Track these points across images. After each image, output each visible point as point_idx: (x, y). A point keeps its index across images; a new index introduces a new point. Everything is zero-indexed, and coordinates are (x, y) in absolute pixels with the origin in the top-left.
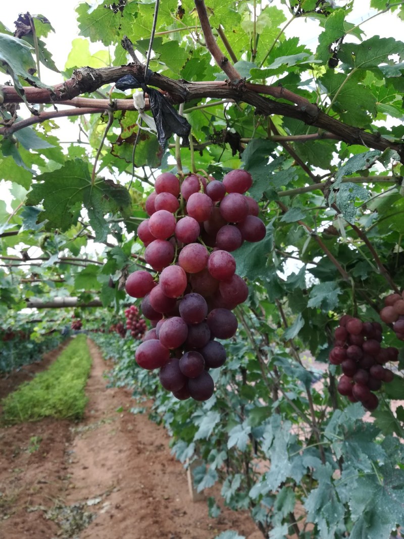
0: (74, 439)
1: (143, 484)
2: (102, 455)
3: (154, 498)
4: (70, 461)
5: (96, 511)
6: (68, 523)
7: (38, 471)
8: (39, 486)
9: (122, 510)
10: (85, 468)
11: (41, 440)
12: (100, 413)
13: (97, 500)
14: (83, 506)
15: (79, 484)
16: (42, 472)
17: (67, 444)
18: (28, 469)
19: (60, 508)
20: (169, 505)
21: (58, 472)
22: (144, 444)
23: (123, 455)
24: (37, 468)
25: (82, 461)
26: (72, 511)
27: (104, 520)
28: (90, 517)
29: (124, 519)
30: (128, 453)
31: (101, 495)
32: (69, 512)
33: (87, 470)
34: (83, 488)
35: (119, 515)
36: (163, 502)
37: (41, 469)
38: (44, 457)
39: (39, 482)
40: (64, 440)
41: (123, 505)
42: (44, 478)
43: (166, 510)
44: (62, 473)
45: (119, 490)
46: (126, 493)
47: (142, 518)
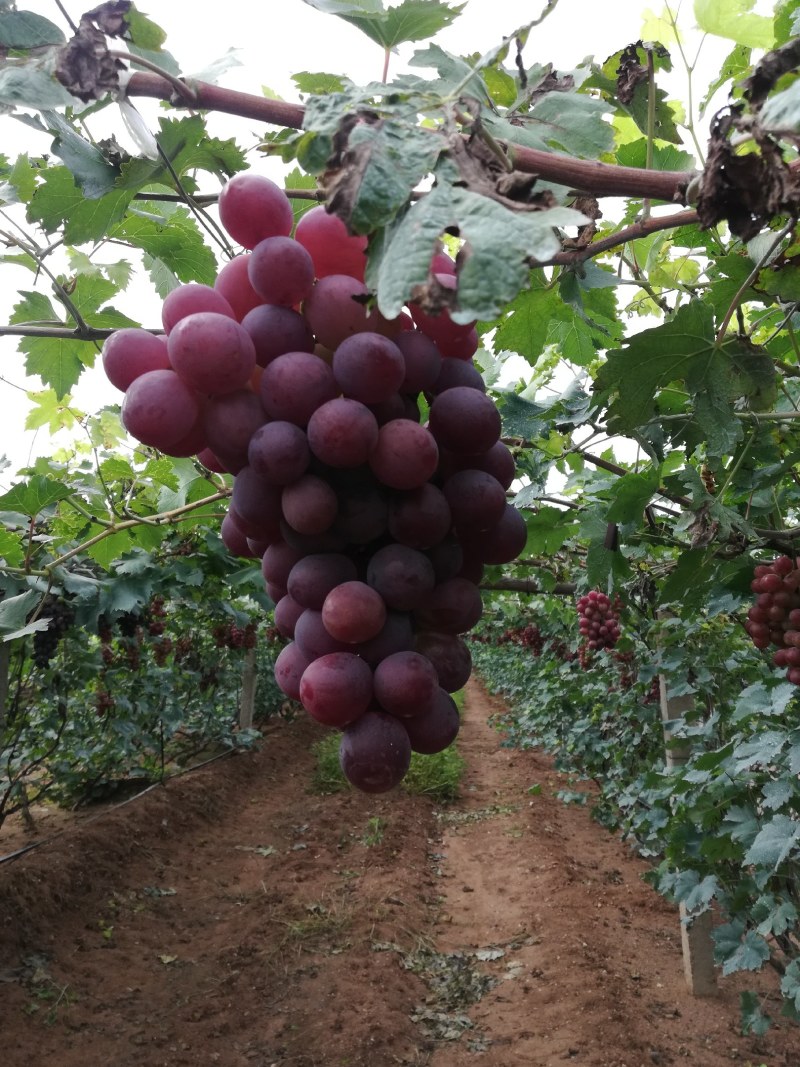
0: (442, 834)
1: (586, 940)
2: (498, 872)
3: (609, 972)
4: (439, 873)
5: (496, 973)
6: (444, 984)
7: (384, 880)
8: (388, 907)
9: (546, 980)
10: (467, 890)
11: (386, 826)
12: (486, 792)
13: (496, 954)
14: (469, 959)
15: (458, 918)
16: (391, 883)
17: (430, 841)
18: (366, 873)
19: (428, 954)
20: (643, 991)
21: (419, 888)
22: (579, 864)
23: (539, 879)
24: (383, 874)
25: (461, 876)
26: (449, 965)
27: (512, 993)
28: (485, 982)
29: (551, 999)
30: (548, 876)
31: (503, 946)
32: (444, 964)
33: (472, 894)
34: (467, 925)
35: (542, 991)
36: (629, 984)
37: (390, 877)
38: (393, 857)
39: (388, 901)
40: (425, 832)
41: (546, 973)
42: (397, 894)
43: (637, 1001)
44: (426, 892)
45: (537, 943)
46: (552, 951)
47: (589, 1005)
